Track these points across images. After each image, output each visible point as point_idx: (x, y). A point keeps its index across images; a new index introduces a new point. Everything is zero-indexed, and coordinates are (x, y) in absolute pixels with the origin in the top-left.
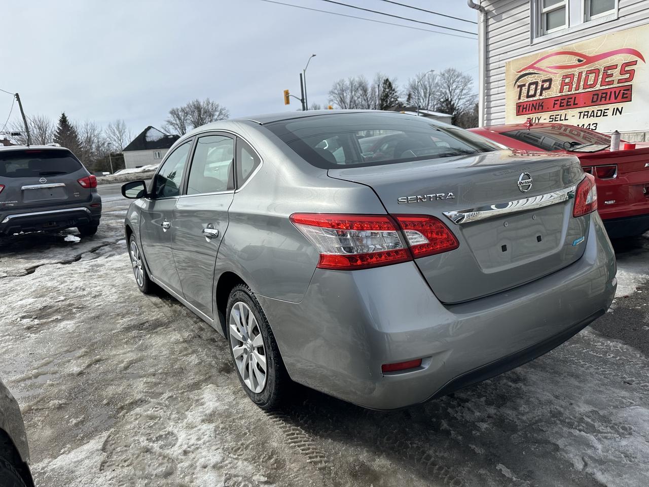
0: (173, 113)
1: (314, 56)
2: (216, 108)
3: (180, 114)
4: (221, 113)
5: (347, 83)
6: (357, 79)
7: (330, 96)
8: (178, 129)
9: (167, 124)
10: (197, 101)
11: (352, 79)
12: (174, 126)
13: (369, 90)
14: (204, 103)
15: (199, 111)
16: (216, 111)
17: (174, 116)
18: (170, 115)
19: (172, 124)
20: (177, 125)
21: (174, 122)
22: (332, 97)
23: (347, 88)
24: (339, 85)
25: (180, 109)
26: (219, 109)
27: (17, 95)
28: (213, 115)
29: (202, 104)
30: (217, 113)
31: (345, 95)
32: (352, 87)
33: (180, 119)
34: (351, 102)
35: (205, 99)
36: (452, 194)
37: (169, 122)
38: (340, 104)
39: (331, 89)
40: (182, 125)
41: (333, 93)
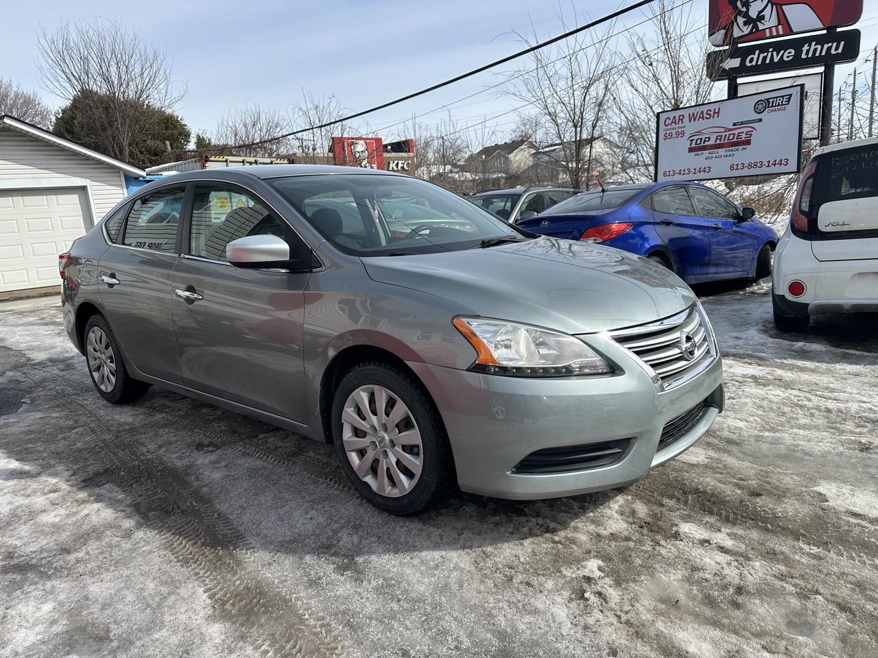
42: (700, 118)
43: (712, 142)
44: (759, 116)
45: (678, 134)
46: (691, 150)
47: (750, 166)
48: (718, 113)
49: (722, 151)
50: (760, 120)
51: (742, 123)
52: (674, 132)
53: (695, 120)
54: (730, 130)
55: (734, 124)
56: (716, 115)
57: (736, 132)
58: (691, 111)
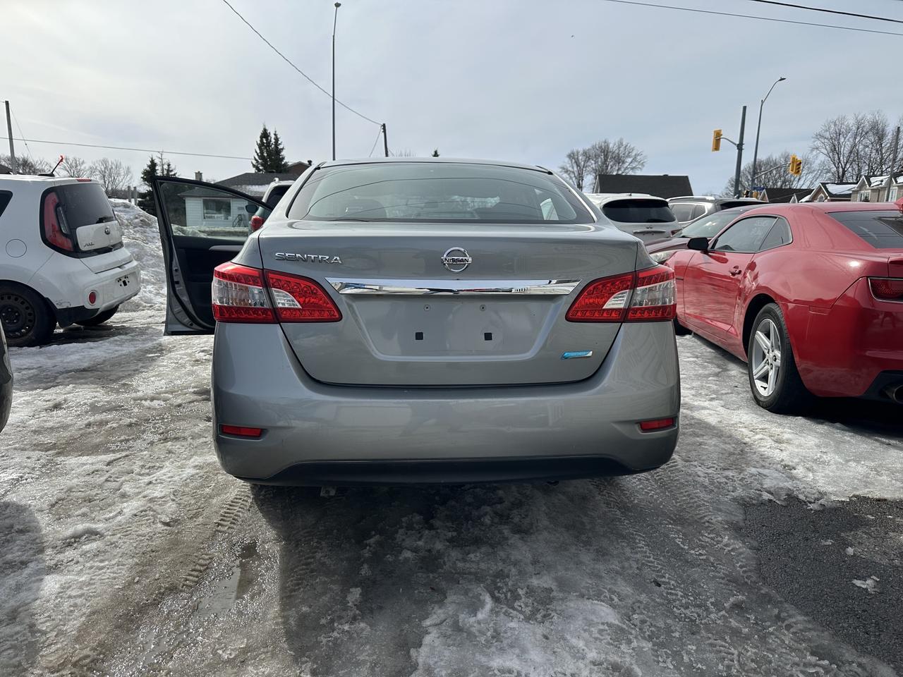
0: (572, 156)
1: (782, 79)
2: (629, 153)
3: (580, 158)
4: (634, 159)
5: (851, 122)
6: (869, 117)
7: (814, 142)
8: (574, 179)
9: (561, 172)
10: (605, 142)
11: (860, 117)
12: (569, 174)
13: (889, 137)
14: (615, 144)
15: (606, 156)
16: (628, 156)
17: (572, 161)
18: (567, 160)
19: (567, 171)
20: (573, 172)
21: (570, 169)
22: (818, 143)
23: (848, 131)
24: (835, 125)
25: (581, 152)
26: (633, 154)
27: (384, 125)
28: (623, 162)
29: (611, 146)
30: (629, 160)
31: (842, 140)
32: (858, 128)
33: (578, 165)
34: (851, 152)
35: (617, 140)
36: (338, 258)
37: (563, 168)
38: (831, 154)
39: (818, 130)
40: (579, 174)
41: (822, 137)
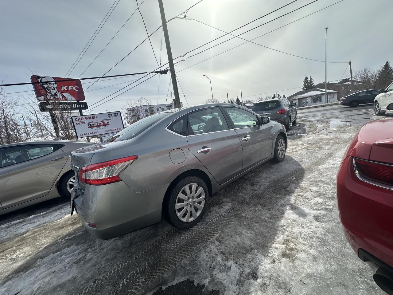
42: (90, 118)
43: (96, 125)
44: (110, 118)
45: (82, 123)
46: (89, 127)
47: (111, 130)
48: (96, 117)
49: (101, 127)
50: (111, 119)
51: (105, 120)
52: (80, 123)
53: (88, 119)
54: (102, 122)
55: (103, 120)
56: (96, 118)
57: (104, 122)
58: (86, 117)
